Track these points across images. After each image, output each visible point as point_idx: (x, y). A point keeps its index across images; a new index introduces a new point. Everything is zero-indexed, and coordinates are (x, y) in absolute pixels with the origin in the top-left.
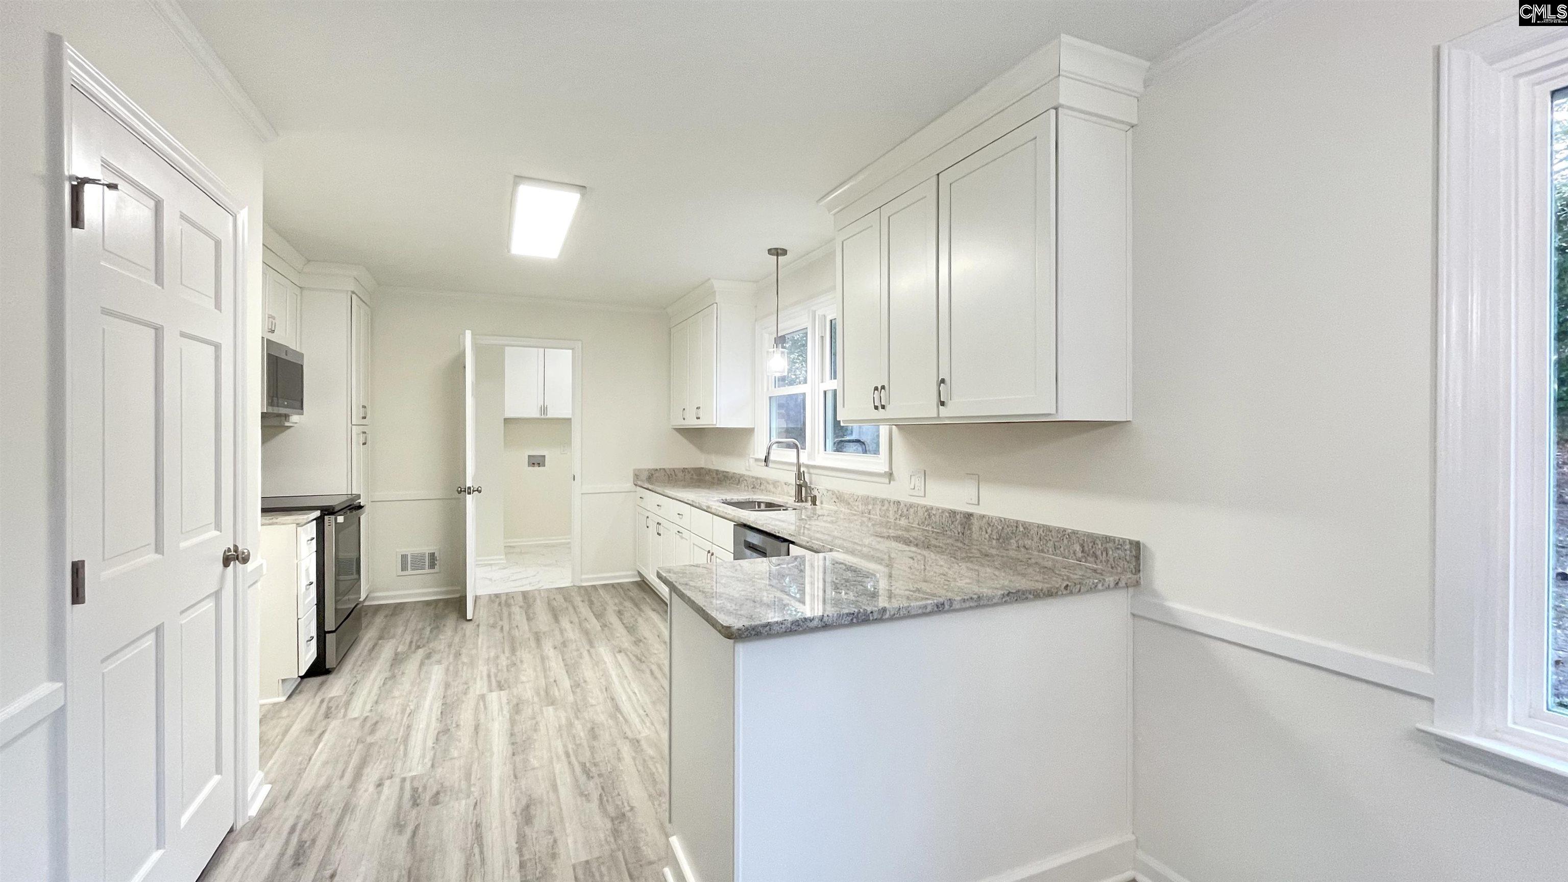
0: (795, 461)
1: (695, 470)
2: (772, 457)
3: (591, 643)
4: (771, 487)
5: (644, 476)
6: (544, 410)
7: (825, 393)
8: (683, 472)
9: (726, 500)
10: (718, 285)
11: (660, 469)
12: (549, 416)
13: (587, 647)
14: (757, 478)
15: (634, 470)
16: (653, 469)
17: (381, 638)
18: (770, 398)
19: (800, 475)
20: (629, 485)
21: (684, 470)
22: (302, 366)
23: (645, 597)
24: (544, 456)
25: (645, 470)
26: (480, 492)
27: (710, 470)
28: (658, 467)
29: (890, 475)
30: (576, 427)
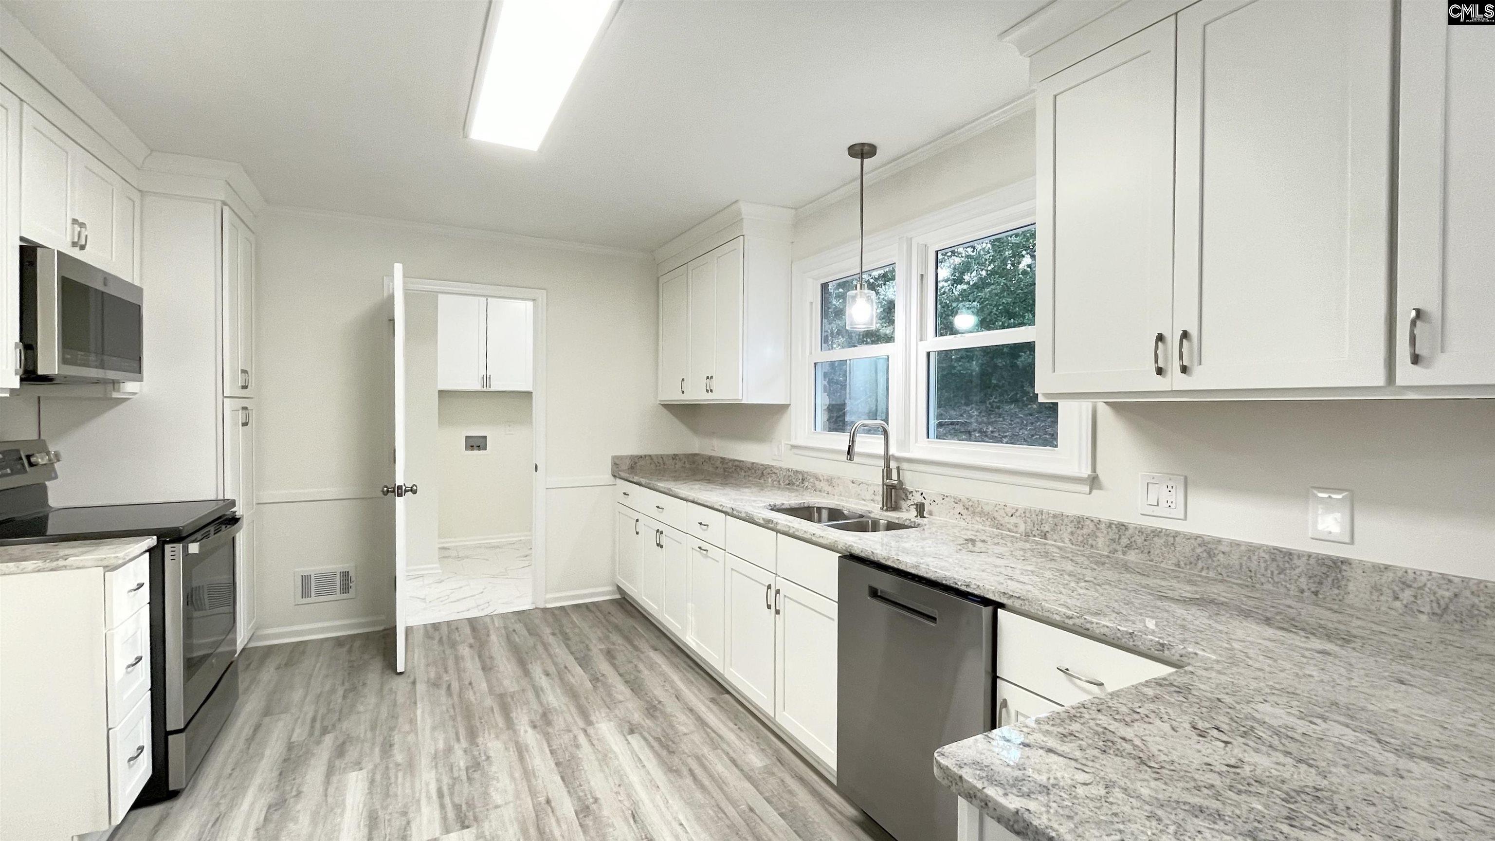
0: (882, 452)
1: (688, 456)
2: (857, 448)
3: (584, 714)
4: (823, 485)
5: (625, 466)
6: (486, 379)
7: (928, 354)
8: (673, 459)
9: (775, 506)
10: (745, 209)
11: (645, 456)
12: (493, 389)
13: (581, 724)
14: (797, 472)
15: (614, 458)
16: (637, 456)
17: (267, 712)
18: (815, 364)
19: (887, 473)
20: (607, 477)
21: (675, 457)
22: (139, 308)
23: (636, 626)
24: (485, 437)
25: (627, 457)
26: (415, 492)
27: (710, 458)
28: (642, 453)
29: (1094, 482)
30: (538, 401)
